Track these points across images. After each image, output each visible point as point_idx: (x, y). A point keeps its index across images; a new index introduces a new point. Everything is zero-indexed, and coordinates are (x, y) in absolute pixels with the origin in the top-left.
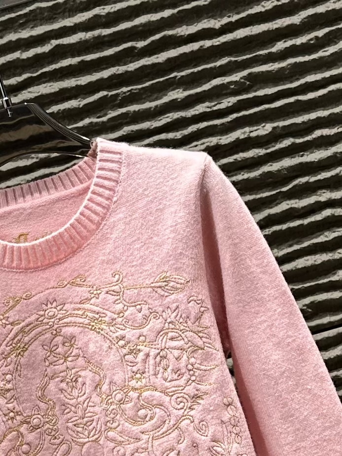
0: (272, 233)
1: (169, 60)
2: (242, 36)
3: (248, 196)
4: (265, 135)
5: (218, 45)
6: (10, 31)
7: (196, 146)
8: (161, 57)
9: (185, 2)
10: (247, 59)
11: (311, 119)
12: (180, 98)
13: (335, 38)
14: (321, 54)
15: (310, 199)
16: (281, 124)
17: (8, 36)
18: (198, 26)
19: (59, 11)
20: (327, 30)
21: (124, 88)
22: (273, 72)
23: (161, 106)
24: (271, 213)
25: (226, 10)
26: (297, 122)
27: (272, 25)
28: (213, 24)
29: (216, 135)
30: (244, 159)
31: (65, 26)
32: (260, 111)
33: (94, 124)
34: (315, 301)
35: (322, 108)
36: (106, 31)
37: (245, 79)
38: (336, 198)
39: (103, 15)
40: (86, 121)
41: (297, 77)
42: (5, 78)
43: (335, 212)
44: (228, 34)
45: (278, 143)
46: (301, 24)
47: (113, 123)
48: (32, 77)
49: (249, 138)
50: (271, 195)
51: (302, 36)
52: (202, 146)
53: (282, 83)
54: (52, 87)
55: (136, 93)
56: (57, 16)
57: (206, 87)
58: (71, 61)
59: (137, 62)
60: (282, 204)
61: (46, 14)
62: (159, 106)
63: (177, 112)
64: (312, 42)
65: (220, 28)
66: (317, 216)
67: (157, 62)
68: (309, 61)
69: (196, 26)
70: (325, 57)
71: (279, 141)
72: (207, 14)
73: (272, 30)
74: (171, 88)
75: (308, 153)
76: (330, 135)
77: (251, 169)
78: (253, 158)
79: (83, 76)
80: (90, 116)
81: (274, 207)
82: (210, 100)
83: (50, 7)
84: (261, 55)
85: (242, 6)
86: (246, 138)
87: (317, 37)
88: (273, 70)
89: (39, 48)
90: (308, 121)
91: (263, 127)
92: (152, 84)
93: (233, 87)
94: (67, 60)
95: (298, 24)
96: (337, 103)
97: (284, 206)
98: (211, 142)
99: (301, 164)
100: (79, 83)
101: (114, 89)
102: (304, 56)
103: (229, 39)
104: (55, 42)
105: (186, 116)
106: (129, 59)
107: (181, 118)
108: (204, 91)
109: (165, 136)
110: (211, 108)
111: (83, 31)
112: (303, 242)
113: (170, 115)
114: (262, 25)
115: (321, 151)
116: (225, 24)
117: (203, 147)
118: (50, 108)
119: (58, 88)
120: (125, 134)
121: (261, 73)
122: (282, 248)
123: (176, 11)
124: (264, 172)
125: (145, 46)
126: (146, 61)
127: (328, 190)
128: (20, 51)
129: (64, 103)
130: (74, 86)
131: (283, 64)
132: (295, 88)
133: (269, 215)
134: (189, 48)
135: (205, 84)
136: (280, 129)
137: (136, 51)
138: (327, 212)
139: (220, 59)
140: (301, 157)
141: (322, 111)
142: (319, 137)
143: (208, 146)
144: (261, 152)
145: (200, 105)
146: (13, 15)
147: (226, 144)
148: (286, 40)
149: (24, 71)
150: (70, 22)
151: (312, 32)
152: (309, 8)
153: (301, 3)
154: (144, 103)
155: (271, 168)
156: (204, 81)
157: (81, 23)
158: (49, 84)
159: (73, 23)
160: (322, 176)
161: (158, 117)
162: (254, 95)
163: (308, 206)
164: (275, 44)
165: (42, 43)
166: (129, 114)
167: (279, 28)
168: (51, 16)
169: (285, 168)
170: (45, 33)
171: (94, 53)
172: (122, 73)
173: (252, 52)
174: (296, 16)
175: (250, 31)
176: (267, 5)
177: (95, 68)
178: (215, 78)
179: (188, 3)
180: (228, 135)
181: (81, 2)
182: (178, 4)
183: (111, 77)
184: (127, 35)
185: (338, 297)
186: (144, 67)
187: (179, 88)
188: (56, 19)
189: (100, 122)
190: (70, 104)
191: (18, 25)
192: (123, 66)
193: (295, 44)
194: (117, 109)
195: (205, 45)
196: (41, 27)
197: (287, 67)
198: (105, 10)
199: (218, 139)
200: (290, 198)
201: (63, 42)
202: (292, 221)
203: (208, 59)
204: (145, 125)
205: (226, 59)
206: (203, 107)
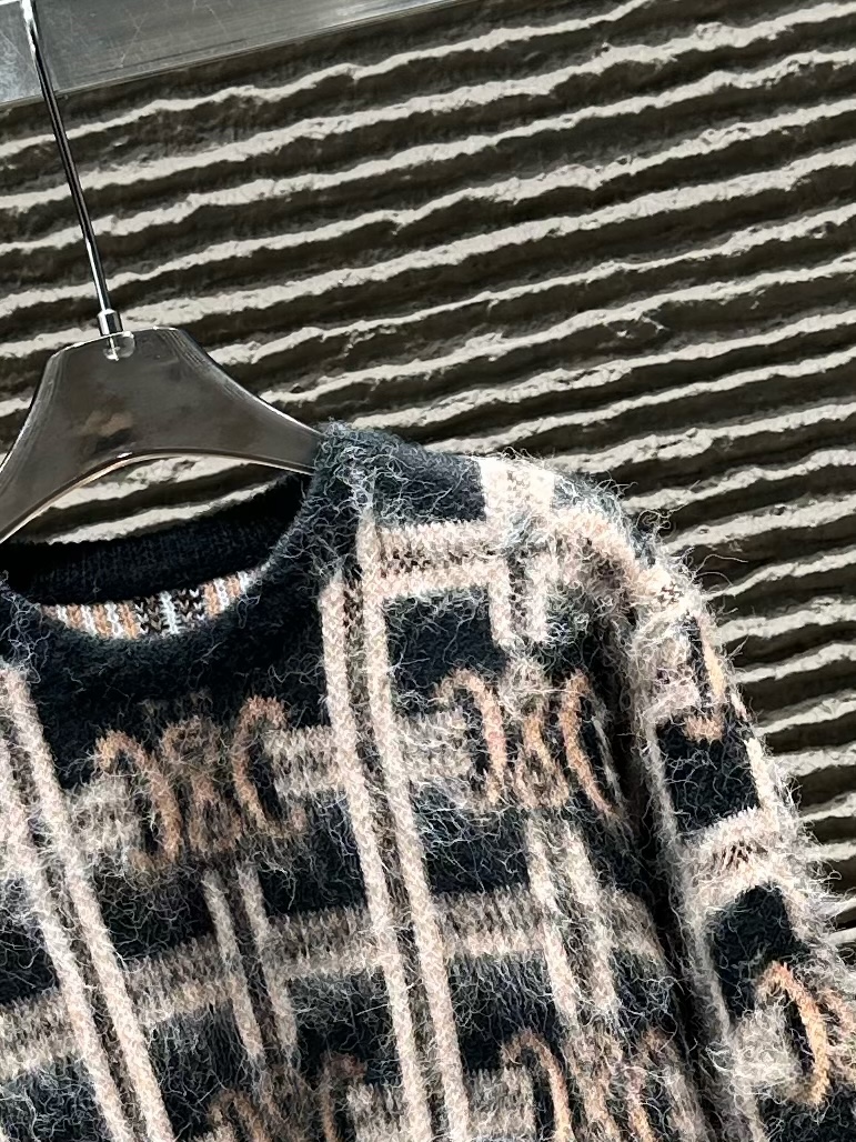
1: (473, 260)
2: (651, 213)
4: (694, 457)
5: (593, 230)
6: (91, 165)
8: (453, 253)
9: (519, 120)
10: (660, 268)
11: (807, 423)
12: (496, 356)
14: (838, 266)
15: (792, 620)
16: (735, 431)
18: (546, 179)
19: (213, 122)
20: (854, 208)
21: (362, 322)
22: (723, 303)
23: (447, 372)
25: (615, 145)
26: (773, 429)
27: (725, 188)
28: (584, 177)
29: (577, 450)
31: (224, 162)
32: (686, 398)
35: (834, 399)
36: (323, 180)
37: (652, 318)
39: (319, 141)
41: (777, 320)
42: (73, 280)
43: (850, 653)
44: (618, 204)
45: (725, 478)
46: (795, 189)
47: (329, 406)
48: (138, 281)
49: (655, 463)
51: (795, 221)
53: (741, 331)
54: (185, 309)
55: (389, 335)
56: (205, 135)
57: (560, 331)
58: (237, 246)
59: (396, 260)
61: (179, 128)
62: (442, 372)
63: (487, 388)
64: (818, 236)
65: (599, 189)
66: (807, 659)
67: (444, 263)
68: (808, 282)
69: (541, 181)
70: (848, 274)
71: (727, 472)
72: (571, 150)
73: (725, 201)
74: (475, 329)
75: (795, 507)
76: (848, 466)
78: (663, 509)
79: (264, 287)
80: (276, 387)
82: (567, 364)
83: (189, 111)
84: (694, 260)
85: (655, 139)
86: (649, 461)
87: (830, 226)
88: (721, 300)
89: (160, 211)
90: (798, 429)
91: (690, 436)
92: (430, 316)
93: (623, 334)
94: (226, 244)
95: (788, 189)
97: (731, 631)
99: (776, 531)
100: (252, 303)
101: (338, 324)
102: (798, 269)
103: (620, 215)
104: (197, 200)
105: (507, 398)
106: (377, 252)
107: (494, 403)
108: (554, 341)
109: (453, 445)
110: (567, 382)
111: (267, 176)
112: (771, 721)
113: (470, 394)
114: (701, 187)
115: (824, 504)
116: (612, 180)
119: (202, 313)
121: (691, 304)
123: (494, 140)
124: (686, 546)
125: (417, 223)
126: (418, 260)
127: (836, 599)
128: (111, 217)
130: (240, 309)
131: (748, 286)
132: (772, 345)
134: (522, 234)
135: (555, 323)
136: (731, 444)
137: (395, 233)
138: (833, 652)
139: (596, 264)
140: (779, 514)
141: (831, 407)
142: (822, 468)
145: (543, 374)
146: (98, 127)
148: (758, 227)
149: (120, 265)
150: (238, 152)
151: (820, 212)
152: (816, 153)
153: (797, 138)
154: (408, 362)
155: (705, 538)
156: (553, 317)
157: (263, 156)
158: (180, 302)
159: (244, 154)
160: (825, 565)
161: (438, 399)
162: (672, 358)
163: (786, 634)
164: (730, 236)
165: (165, 201)
166: (370, 386)
167: (742, 196)
168: (191, 134)
169: (736, 540)
170: (175, 174)
171: (293, 233)
172: (358, 286)
173: (674, 253)
174: (784, 169)
175: (671, 200)
176: (717, 139)
177: (292, 268)
178: (581, 310)
179: (525, 123)
180: (605, 451)
181: (266, 104)
182: (502, 124)
183: (331, 294)
184: (374, 193)
185: (846, 858)
186: (412, 273)
187: (494, 331)
188: (204, 143)
189: (298, 402)
190: (229, 353)
191: (110, 153)
192: (360, 267)
193: (778, 239)
194: (340, 374)
195: (562, 228)
196: (167, 161)
197: (756, 292)
198: (323, 127)
199: (580, 461)
200: (745, 614)
201: (218, 199)
202: (747, 667)
203: (566, 262)
204: (408, 417)
205: (610, 266)
206: (548, 380)
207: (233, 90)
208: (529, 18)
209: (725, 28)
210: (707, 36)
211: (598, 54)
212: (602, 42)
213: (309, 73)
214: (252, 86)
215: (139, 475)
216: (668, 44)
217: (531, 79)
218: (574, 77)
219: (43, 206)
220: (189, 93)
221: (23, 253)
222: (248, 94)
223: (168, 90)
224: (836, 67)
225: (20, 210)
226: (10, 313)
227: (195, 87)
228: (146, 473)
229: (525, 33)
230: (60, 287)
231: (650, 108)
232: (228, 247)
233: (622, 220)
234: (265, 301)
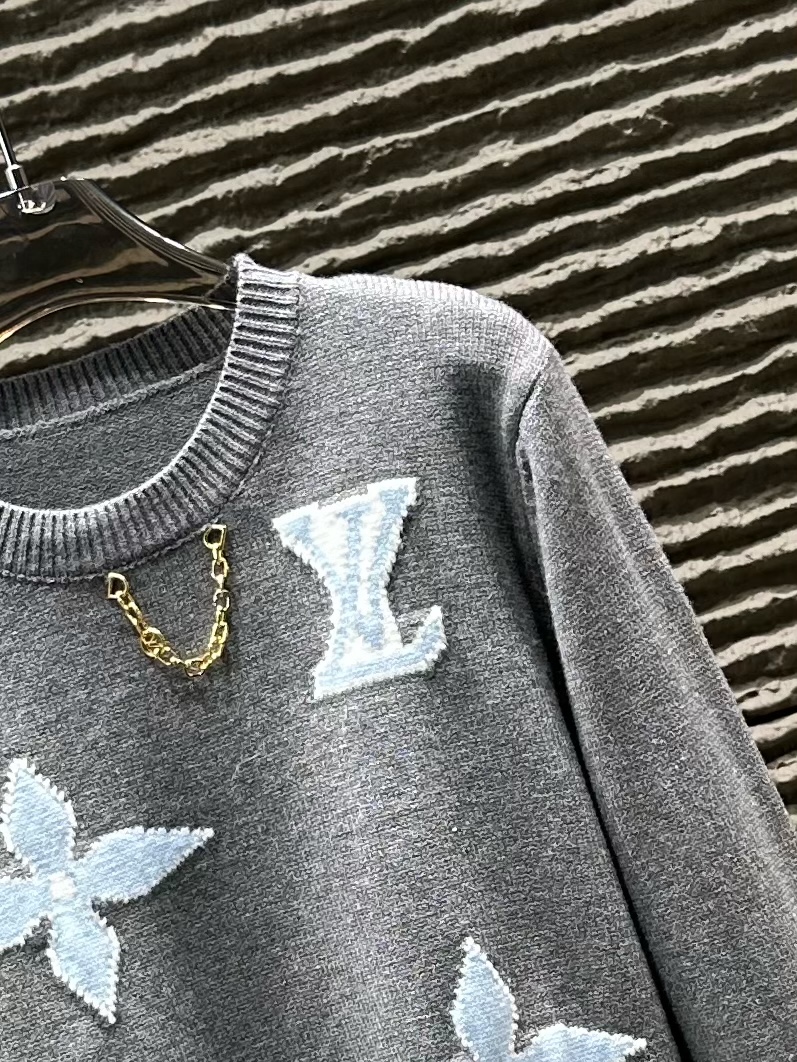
0: (725, 471)
1: (481, 71)
2: (648, 14)
3: (671, 387)
4: (705, 244)
5: (594, 35)
6: (110, 7)
7: (548, 272)
8: (463, 65)
10: (660, 66)
12: (509, 161)
16: (743, 217)
17: (102, 20)
21: (379, 138)
22: (722, 95)
23: (464, 180)
24: (723, 426)
26: (778, 212)
29: (593, 246)
30: (657, 300)
32: (695, 188)
33: (310, 223)
36: (332, 5)
37: (656, 114)
40: (293, 218)
41: (777, 107)
42: (100, 117)
44: (616, 7)
45: (737, 263)
47: (353, 221)
48: (162, 115)
49: (668, 253)
50: (723, 385)
51: (786, 12)
52: (561, 272)
53: (742, 121)
54: (209, 138)
55: (405, 149)
57: (568, 133)
58: (253, 75)
59: (406, 78)
60: (747, 404)
62: (459, 180)
63: (504, 192)
67: (453, 75)
71: (739, 257)
74: (487, 138)
77: (677, 324)
78: (679, 297)
79: (282, 112)
80: (301, 206)
81: (729, 411)
82: (578, 165)
84: (692, 57)
86: (663, 251)
88: (721, 92)
89: (178, 46)
91: (702, 225)
92: (444, 128)
93: (629, 132)
94: (243, 74)
97: (753, 409)
98: (583, 262)
99: (788, 309)
100: (273, 127)
101: (355, 142)
102: (791, 58)
103: (618, 19)
104: (212, 33)
105: (523, 201)
106: (388, 71)
107: (511, 206)
108: (564, 143)
109: (475, 249)
110: (579, 181)
111: (278, 5)
113: (487, 200)
117: (563, 274)
118: (206, 187)
119: (225, 140)
120: (382, 246)
121: (692, 99)
122: (751, 506)
124: (704, 331)
125: (424, 39)
126: (428, 75)
128: (131, 55)
129: (239, 175)
130: (261, 134)
131: (745, 78)
132: (772, 133)
133: (719, 430)
134: (526, 43)
135: (564, 126)
136: (740, 229)
137: (404, 51)
139: (598, 67)
140: (790, 293)
143: (575, 272)
144: (698, 283)
145: (556, 176)
147: (615, 267)
148: (751, 20)
149: (143, 101)
154: (425, 173)
155: (721, 321)
156: (561, 120)
158: (204, 132)
161: (457, 207)
162: (678, 152)
164: (725, 31)
165: (183, 36)
166: (390, 199)
169: (752, 321)
170: (190, 10)
171: (308, 57)
172: (372, 104)
173: (672, 51)
177: (308, 92)
178: (587, 112)
180: (619, 245)
183: (347, 114)
184: (381, 14)
186: (423, 88)
187: (506, 138)
189: (324, 219)
190: (253, 176)
192: (373, 86)
193: (771, 31)
194: (362, 189)
195: (564, 35)
197: (753, 82)
199: (596, 256)
200: (765, 391)
201: (233, 31)
202: (771, 442)
203: (570, 67)
204: (430, 225)
205: (612, 68)
206: (561, 181)
219: (65, 49)
221: (50, 95)
225: (45, 55)
226: (41, 154)
230: (88, 126)
232: (246, 76)
233: (621, 23)
234: (285, 124)
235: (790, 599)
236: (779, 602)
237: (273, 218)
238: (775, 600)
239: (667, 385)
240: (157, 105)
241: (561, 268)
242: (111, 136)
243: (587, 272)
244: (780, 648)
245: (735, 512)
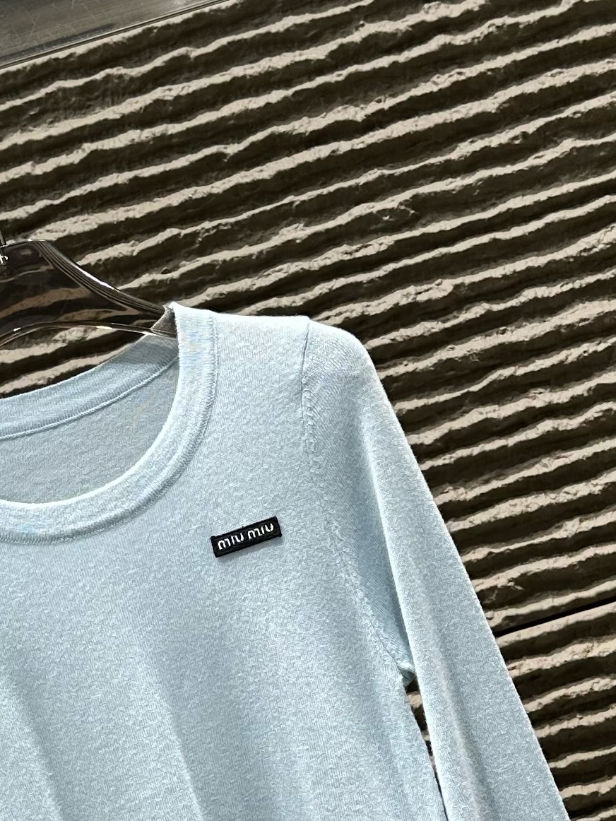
0: (455, 461)
1: (281, 175)
2: (401, 134)
3: (416, 400)
4: (441, 299)
5: (361, 149)
6: (15, 128)
7: (328, 318)
8: (268, 171)
9: (305, 78)
10: (409, 171)
11: (518, 270)
12: (300, 239)
13: (555, 134)
14: (532, 161)
15: (518, 405)
16: (468, 279)
17: (10, 138)
18: (326, 117)
19: (96, 94)
20: (541, 122)
21: (207, 222)
22: (454, 192)
23: (268, 252)
24: (453, 429)
25: (373, 90)
26: (494, 276)
27: (450, 114)
28: (353, 113)
29: (360, 299)
30: (407, 338)
31: (106, 120)
32: (434, 259)
33: (157, 283)
34: (528, 572)
35: (536, 253)
36: (174, 127)
37: (406, 206)
38: (560, 401)
39: (169, 101)
40: (145, 279)
41: (493, 201)
42: (8, 206)
43: (558, 425)
44: (378, 130)
45: (464, 312)
46: (498, 111)
47: (188, 281)
48: (52, 205)
49: (414, 306)
50: (454, 398)
51: (500, 133)
52: (337, 318)
53: (468, 211)
54: (86, 222)
55: (225, 230)
56: (91, 103)
57: (343, 219)
58: (118, 177)
59: (227, 179)
60: (471, 413)
61: (74, 99)
62: (264, 252)
63: (296, 261)
64: (517, 142)
65: (364, 120)
66: (528, 431)
67: (260, 178)
68: (512, 174)
69: (324, 118)
70: (539, 166)
71: (465, 308)
72: (343, 97)
73: (451, 122)
74: (285, 222)
75: (513, 328)
76: (548, 297)
77: (421, 355)
78: (422, 336)
79: (138, 204)
80: (151, 270)
81: (458, 418)
82: (350, 241)
83: (80, 87)
84: (433, 165)
85: (400, 84)
86: (410, 303)
87: (524, 134)
88: (453, 190)
89: (64, 156)
90: (511, 275)
91: (438, 285)
92: (253, 215)
93: (387, 218)
94: (111, 176)
95: (493, 111)
96: (560, 245)
97: (475, 416)
98: (353, 311)
99: (501, 345)
100: (131, 215)
101: (191, 225)
102: (504, 166)
103: (380, 137)
104: (88, 147)
105: (310, 267)
106: (214, 174)
107: (301, 271)
108: (340, 226)
109: (275, 301)
110: (351, 253)
111: (136, 128)
112: (506, 476)
113: (285, 266)
114: (434, 115)
115: (534, 324)
116: (373, 114)
117: (339, 320)
118: (84, 257)
119: (97, 223)
120: (209, 299)
121: (433, 194)
123: (290, 92)
124: (440, 360)
125: (240, 151)
126: (242, 177)
127: (546, 389)
128: (30, 163)
129: (107, 248)
130: (123, 219)
131: (470, 180)
132: (490, 219)
133: (451, 432)
134: (313, 155)
135: (340, 214)
136: (466, 288)
137: (226, 160)
138: (546, 426)
139: (365, 172)
140: (503, 334)
141: (534, 258)
142: (530, 300)
143: (348, 318)
144: (435, 326)
145: (334, 250)
146: (18, 102)
147: (376, 314)
148: (475, 139)
149: (39, 195)
150: (115, 113)
151: (518, 126)
152: (511, 86)
153: (497, 76)
154: (241, 247)
155: (453, 353)
156: (338, 209)
157: (132, 114)
158: (82, 218)
159: (119, 114)
160: (537, 366)
161: (263, 271)
162: (422, 232)
163: (513, 415)
164: (456, 147)
165: (68, 149)
166: (215, 265)
167: (463, 118)
168: (82, 103)
169: (475, 353)
170: (73, 131)
171: (157, 165)
172: (203, 198)
173: (419, 161)
174: (490, 98)
175: (414, 124)
176: (443, 81)
177: (157, 189)
178: (357, 204)
179: (310, 80)
180: (380, 299)
181: (132, 79)
182: (295, 81)
183: (185, 205)
184: (209, 134)
185: (565, 566)
186: (239, 187)
187: (298, 222)
188: (91, 108)
189: (167, 280)
190: (117, 249)
191: (28, 119)
192: (204, 185)
193: (490, 146)
194: (194, 259)
195: (340, 149)
196: (67, 122)
197: (476, 183)
198: (172, 91)
199: (363, 306)
200: (484, 404)
201: (103, 146)
202: (488, 440)
203: (345, 171)
204: (243, 284)
205: (375, 172)
206: (338, 253)
207: (108, 71)
208: (308, 7)
209: (443, 6)
210: (431, 11)
211: (357, 29)
212: (360, 20)
213: (161, 56)
214: (121, 67)
215: (61, 337)
216: (404, 19)
217: (312, 49)
218: (342, 46)
220: (79, 75)
222: (119, 72)
223: (64, 74)
224: (521, 26)
227: (82, 70)
228: (66, 335)
229: (306, 18)
231: (395, 63)
232: (112, 178)
233: (381, 140)
234: (140, 212)
235: (502, 553)
236: (494, 555)
237: (131, 279)
238: (490, 553)
239: (413, 399)
240: (48, 199)
241: (337, 315)
242: (15, 220)
243: (356, 318)
244: (493, 589)
245: (462, 490)
